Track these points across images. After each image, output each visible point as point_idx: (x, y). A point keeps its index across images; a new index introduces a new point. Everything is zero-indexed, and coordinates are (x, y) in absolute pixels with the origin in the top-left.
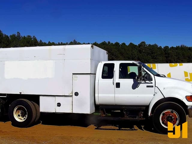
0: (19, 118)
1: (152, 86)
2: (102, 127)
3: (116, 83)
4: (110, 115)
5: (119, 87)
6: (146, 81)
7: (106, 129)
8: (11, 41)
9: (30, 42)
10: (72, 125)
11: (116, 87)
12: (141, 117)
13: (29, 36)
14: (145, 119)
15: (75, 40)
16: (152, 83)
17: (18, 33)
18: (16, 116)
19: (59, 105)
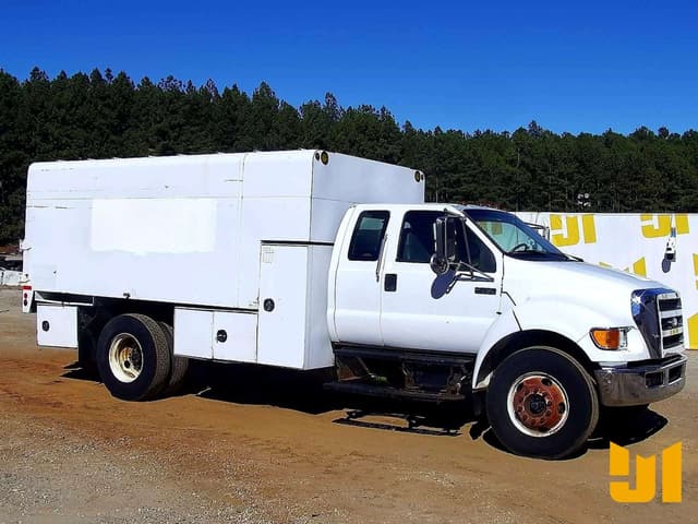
0: (125, 372)
1: (493, 291)
2: (367, 419)
3: (387, 275)
4: (384, 378)
5: (395, 290)
6: (475, 274)
7: (377, 426)
8: (304, 126)
9: (370, 128)
10: (273, 405)
11: (386, 290)
12: (454, 392)
13: (366, 108)
14: (463, 397)
15: (534, 123)
16: (492, 280)
17: (328, 95)
18: (117, 364)
19: (222, 336)
